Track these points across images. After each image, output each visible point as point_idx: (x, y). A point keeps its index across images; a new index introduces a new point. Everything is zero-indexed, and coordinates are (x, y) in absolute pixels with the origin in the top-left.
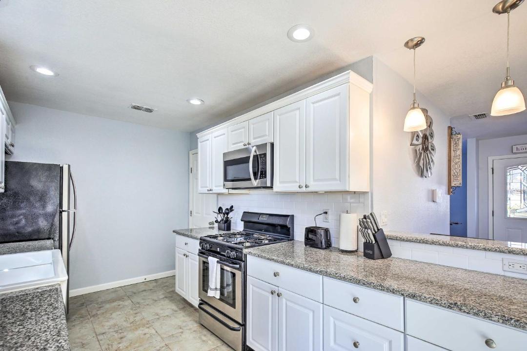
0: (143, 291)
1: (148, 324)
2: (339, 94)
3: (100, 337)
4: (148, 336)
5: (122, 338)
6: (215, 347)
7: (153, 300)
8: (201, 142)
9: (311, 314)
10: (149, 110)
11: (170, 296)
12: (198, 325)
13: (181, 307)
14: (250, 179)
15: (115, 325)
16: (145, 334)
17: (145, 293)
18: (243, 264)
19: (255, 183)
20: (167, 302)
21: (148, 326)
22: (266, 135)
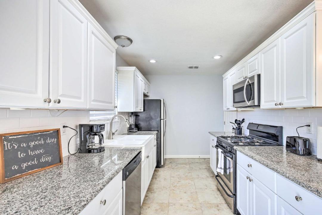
0: (196, 163)
1: (192, 179)
2: (306, 25)
3: (172, 178)
4: (190, 184)
5: (179, 181)
6: (221, 203)
7: (199, 168)
8: (224, 80)
9: (269, 201)
10: (196, 67)
11: (208, 168)
12: (217, 188)
13: (211, 176)
14: (244, 101)
15: (179, 175)
16: (189, 183)
17: (197, 164)
18: (234, 156)
19: (249, 103)
20: (206, 170)
21: (192, 180)
22: (256, 70)
